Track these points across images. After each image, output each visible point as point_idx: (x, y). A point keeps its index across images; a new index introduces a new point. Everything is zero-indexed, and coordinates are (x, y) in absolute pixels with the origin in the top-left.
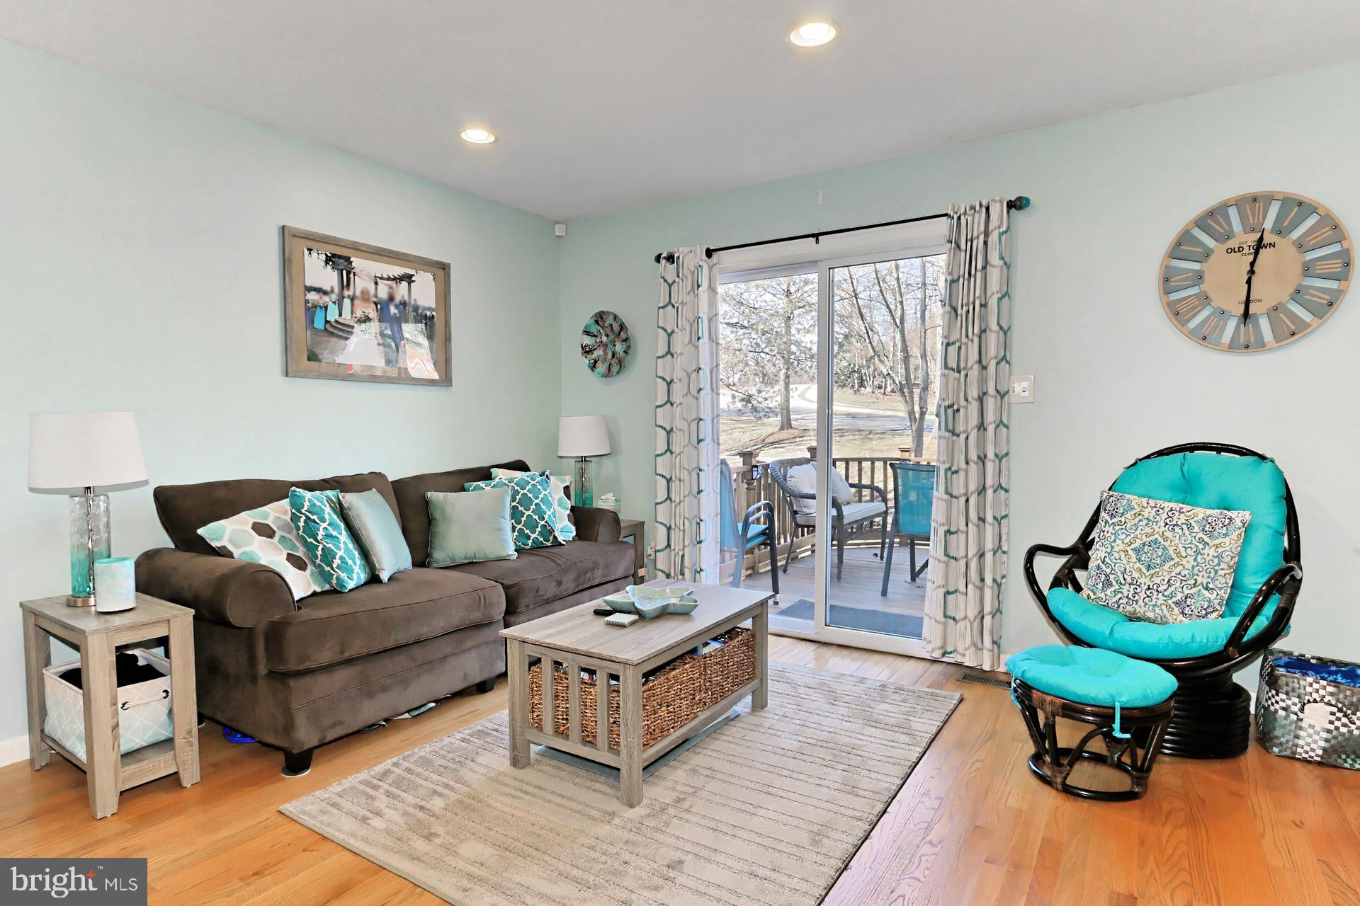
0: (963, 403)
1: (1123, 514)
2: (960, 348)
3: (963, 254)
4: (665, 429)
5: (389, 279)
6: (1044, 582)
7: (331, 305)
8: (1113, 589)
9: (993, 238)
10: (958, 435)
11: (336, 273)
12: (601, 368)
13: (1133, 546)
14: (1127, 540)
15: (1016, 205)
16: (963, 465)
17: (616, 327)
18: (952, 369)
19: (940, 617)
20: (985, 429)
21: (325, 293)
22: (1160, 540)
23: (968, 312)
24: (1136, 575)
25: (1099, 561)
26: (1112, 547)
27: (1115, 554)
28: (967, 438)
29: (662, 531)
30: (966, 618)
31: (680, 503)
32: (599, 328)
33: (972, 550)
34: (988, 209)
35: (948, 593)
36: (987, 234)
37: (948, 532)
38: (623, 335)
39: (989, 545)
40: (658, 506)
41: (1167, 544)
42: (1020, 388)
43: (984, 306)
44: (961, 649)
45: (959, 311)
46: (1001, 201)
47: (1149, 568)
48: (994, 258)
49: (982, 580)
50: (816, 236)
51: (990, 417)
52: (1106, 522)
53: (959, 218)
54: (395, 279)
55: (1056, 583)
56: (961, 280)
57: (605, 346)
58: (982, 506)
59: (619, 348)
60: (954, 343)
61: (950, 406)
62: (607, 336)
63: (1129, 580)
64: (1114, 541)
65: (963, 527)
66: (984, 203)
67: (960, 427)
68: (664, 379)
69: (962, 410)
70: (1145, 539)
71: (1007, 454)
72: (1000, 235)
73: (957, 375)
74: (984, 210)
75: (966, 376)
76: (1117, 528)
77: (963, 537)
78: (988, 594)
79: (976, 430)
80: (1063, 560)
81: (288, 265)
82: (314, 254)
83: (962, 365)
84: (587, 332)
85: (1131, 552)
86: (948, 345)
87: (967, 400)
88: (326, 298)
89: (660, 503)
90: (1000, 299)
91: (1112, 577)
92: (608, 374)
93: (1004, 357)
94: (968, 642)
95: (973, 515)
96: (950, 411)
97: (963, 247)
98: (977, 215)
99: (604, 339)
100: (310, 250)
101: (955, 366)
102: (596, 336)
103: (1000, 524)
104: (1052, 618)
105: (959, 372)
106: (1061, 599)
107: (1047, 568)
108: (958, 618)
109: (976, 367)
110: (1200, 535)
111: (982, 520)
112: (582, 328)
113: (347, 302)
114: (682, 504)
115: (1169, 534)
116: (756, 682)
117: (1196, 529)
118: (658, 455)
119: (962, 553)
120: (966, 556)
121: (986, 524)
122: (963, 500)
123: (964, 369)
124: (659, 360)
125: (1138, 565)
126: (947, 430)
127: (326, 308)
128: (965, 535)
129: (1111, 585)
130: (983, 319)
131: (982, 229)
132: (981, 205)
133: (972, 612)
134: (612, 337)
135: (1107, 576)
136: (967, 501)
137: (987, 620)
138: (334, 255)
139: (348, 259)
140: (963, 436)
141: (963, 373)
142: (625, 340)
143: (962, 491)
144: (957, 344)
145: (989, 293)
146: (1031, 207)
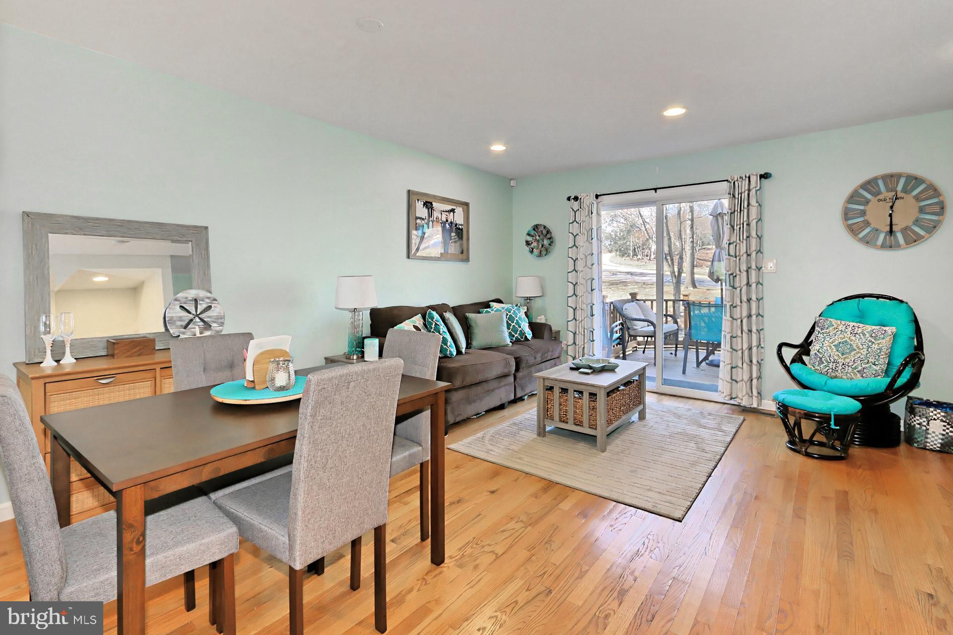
0: (738, 272)
1: (828, 328)
2: (736, 246)
3: (737, 200)
4: (573, 284)
5: (446, 211)
6: (788, 361)
7: (425, 225)
8: (824, 365)
9: (753, 192)
10: (736, 289)
11: (427, 210)
12: (536, 252)
13: (834, 344)
14: (830, 341)
15: (765, 176)
16: (739, 303)
17: (545, 232)
18: (732, 256)
19: (729, 379)
20: (750, 286)
21: (423, 219)
22: (848, 340)
23: (740, 228)
24: (836, 358)
25: (816, 351)
26: (823, 344)
27: (825, 348)
28: (741, 290)
29: (571, 335)
30: (742, 380)
31: (582, 321)
32: (535, 232)
33: (745, 346)
34: (749, 178)
35: (732, 368)
36: (749, 190)
37: (732, 337)
38: (548, 236)
39: (754, 343)
40: (569, 323)
41: (852, 343)
42: (769, 266)
43: (748, 225)
44: (740, 396)
45: (735, 228)
46: (757, 175)
47: (843, 354)
48: (753, 202)
49: (751, 361)
50: (655, 189)
51: (753, 279)
52: (819, 332)
53: (734, 183)
54: (448, 211)
55: (793, 361)
56: (736, 213)
57: (538, 241)
58: (750, 324)
59: (546, 242)
60: (733, 243)
61: (732, 274)
62: (539, 236)
63: (832, 360)
64: (824, 341)
65: (739, 334)
66: (747, 176)
67: (737, 285)
68: (572, 259)
69: (738, 276)
70: (840, 340)
71: (762, 298)
72: (756, 191)
73: (735, 259)
74: (747, 179)
75: (740, 259)
76: (825, 335)
77: (739, 340)
78: (755, 368)
79: (746, 286)
80: (796, 350)
81: (410, 207)
82: (419, 202)
83: (737, 254)
84: (529, 234)
85: (833, 347)
86: (730, 243)
87: (740, 271)
88: (423, 222)
89: (570, 321)
90: (757, 222)
91: (823, 359)
92: (540, 255)
93: (760, 250)
94: (744, 393)
95: (745, 328)
96: (731, 277)
97: (737, 196)
98: (744, 181)
99: (538, 238)
100: (418, 200)
101: (734, 255)
102: (533, 236)
103: (759, 333)
104: (793, 378)
105: (736, 257)
106: (796, 368)
107: (789, 354)
108: (738, 380)
109: (745, 255)
110: (870, 338)
111: (750, 331)
112: (527, 232)
113: (431, 223)
114: (583, 321)
115: (853, 338)
116: (641, 407)
117: (867, 335)
118: (569, 297)
119: (740, 347)
120: (742, 349)
121: (752, 333)
122: (739, 321)
123: (739, 256)
124: (570, 249)
125: (837, 353)
126: (730, 286)
127: (423, 226)
128: (741, 338)
129: (823, 363)
130: (749, 231)
131: (747, 188)
132: (746, 177)
133: (746, 378)
134: (542, 237)
135: (821, 358)
136: (742, 321)
137: (755, 381)
138: (427, 202)
139: (431, 203)
140: (738, 289)
141: (738, 258)
142: (550, 238)
143: (739, 316)
144: (735, 244)
145: (751, 219)
146: (772, 177)
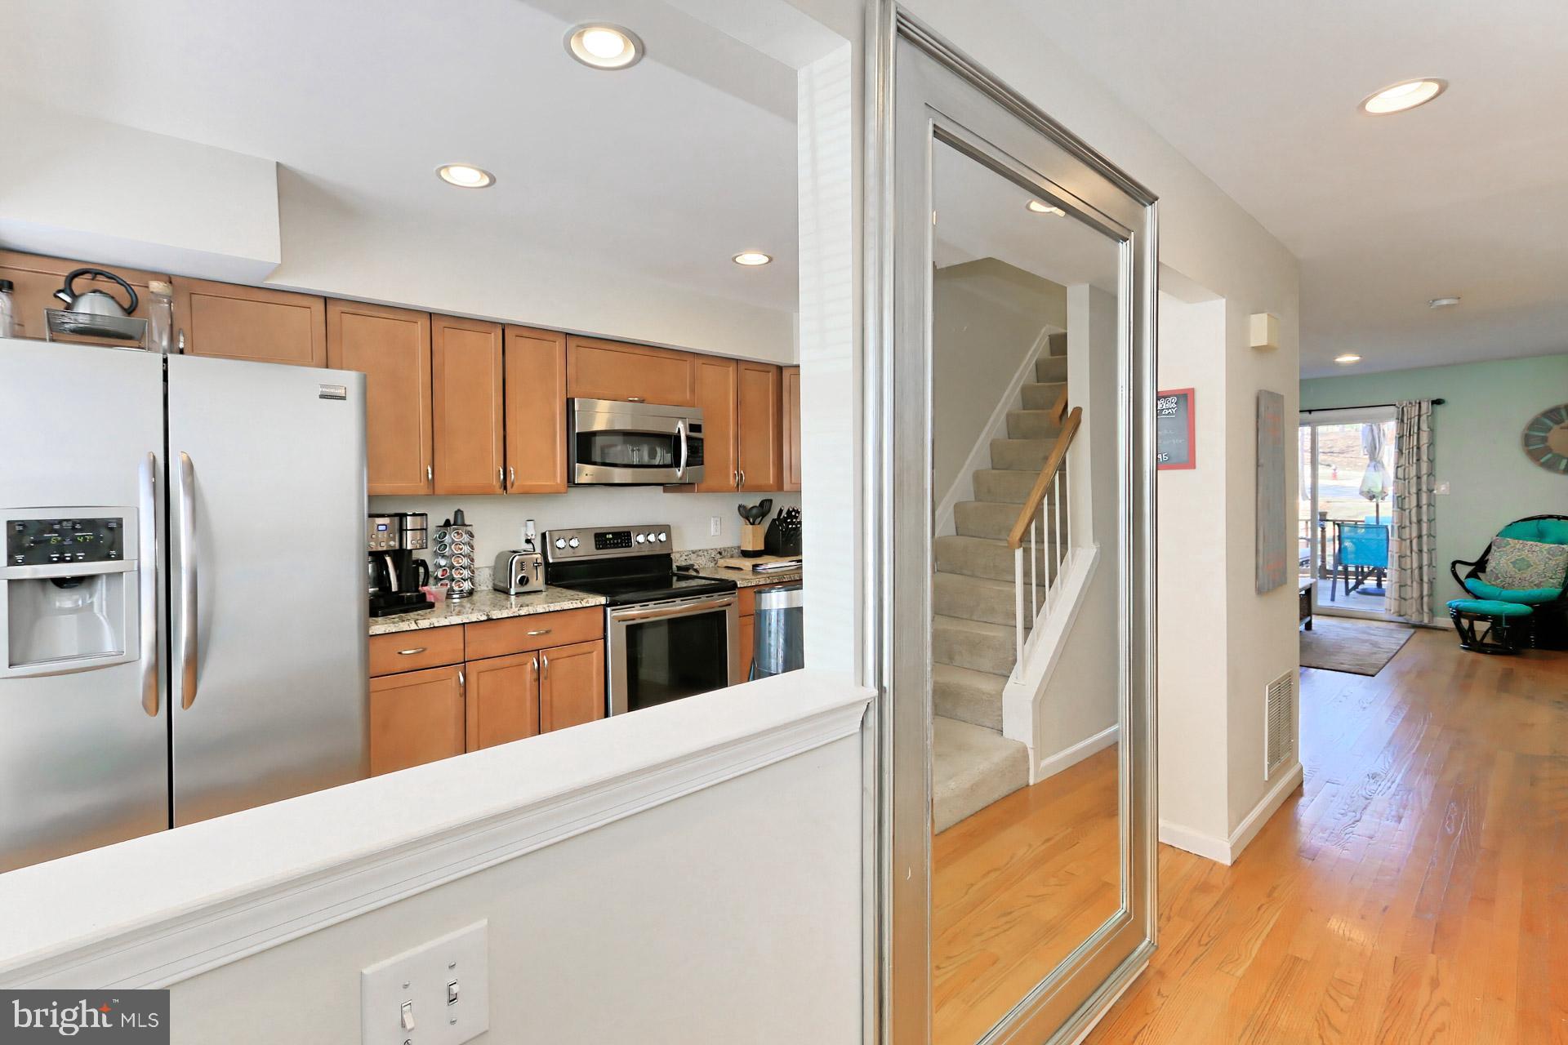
0: (1407, 495)
1: (1504, 547)
2: (1405, 469)
3: (1405, 425)
6: (1462, 577)
8: (1500, 580)
9: (1424, 418)
10: (1405, 510)
13: (1510, 561)
14: (1507, 559)
15: (1437, 402)
16: (1408, 524)
18: (1400, 479)
19: (1397, 597)
20: (1421, 507)
22: (1525, 558)
23: (1409, 452)
24: (1513, 573)
25: (1492, 568)
26: (1499, 562)
27: (1500, 565)
28: (1410, 512)
30: (1412, 598)
33: (1415, 565)
34: (1420, 403)
35: (1400, 586)
36: (1419, 416)
37: (1399, 557)
39: (1425, 562)
41: (1529, 560)
42: (1441, 488)
43: (1418, 448)
44: (1409, 612)
45: (1404, 451)
46: (1428, 401)
47: (1520, 570)
48: (1424, 427)
49: (1422, 580)
50: (1310, 411)
51: (1424, 501)
52: (1495, 551)
53: (1403, 408)
55: (1469, 576)
56: (1405, 437)
58: (1420, 544)
60: (1401, 466)
61: (1401, 496)
63: (1509, 576)
64: (1500, 559)
65: (1408, 553)
66: (1418, 401)
67: (1406, 506)
69: (1407, 499)
70: (1517, 558)
71: (1434, 519)
72: (1428, 416)
73: (1403, 481)
74: (1417, 405)
75: (1409, 482)
76: (1501, 553)
77: (1408, 559)
78: (1426, 586)
79: (1415, 508)
80: (1472, 568)
83: (1407, 477)
85: (1509, 564)
86: (1398, 467)
87: (1409, 493)
90: (1428, 447)
91: (1499, 575)
93: (1431, 474)
94: (1414, 610)
95: (1415, 547)
96: (1400, 499)
97: (1405, 421)
98: (1413, 408)
101: (1402, 477)
103: (1431, 553)
104: (1468, 591)
105: (1405, 480)
106: (1471, 583)
107: (1464, 572)
108: (1407, 597)
109: (1415, 479)
110: (1547, 556)
111: (1421, 551)
115: (1530, 555)
117: (1545, 553)
119: (1409, 566)
120: (1412, 568)
121: (1423, 553)
122: (1408, 541)
123: (1408, 478)
125: (1514, 569)
126: (1398, 508)
129: (1499, 578)
130: (1419, 454)
131: (1417, 413)
132: (1416, 403)
133: (1416, 594)
135: (1497, 574)
136: (1411, 542)
137: (1425, 599)
140: (1408, 511)
141: (1407, 481)
143: (1408, 537)
144: (1403, 467)
145: (1421, 443)
146: (1446, 404)
